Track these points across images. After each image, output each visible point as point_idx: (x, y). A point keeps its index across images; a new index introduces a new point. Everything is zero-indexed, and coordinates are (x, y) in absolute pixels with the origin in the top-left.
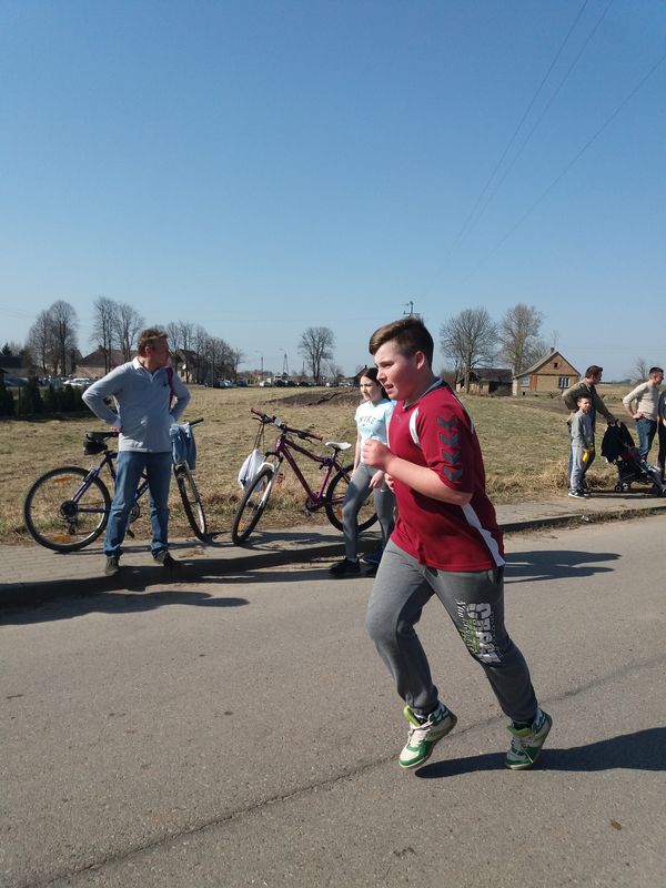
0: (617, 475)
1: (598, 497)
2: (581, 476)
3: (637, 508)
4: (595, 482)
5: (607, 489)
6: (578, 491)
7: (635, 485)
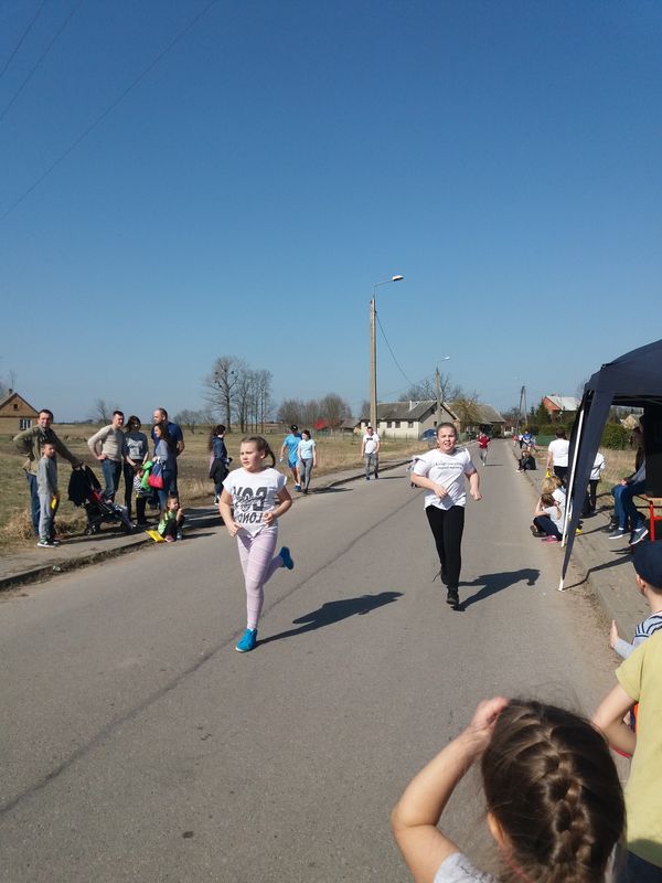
0: (86, 518)
1: (67, 543)
2: (51, 524)
3: (107, 550)
4: (64, 528)
5: (77, 532)
6: (47, 540)
7: (104, 525)
